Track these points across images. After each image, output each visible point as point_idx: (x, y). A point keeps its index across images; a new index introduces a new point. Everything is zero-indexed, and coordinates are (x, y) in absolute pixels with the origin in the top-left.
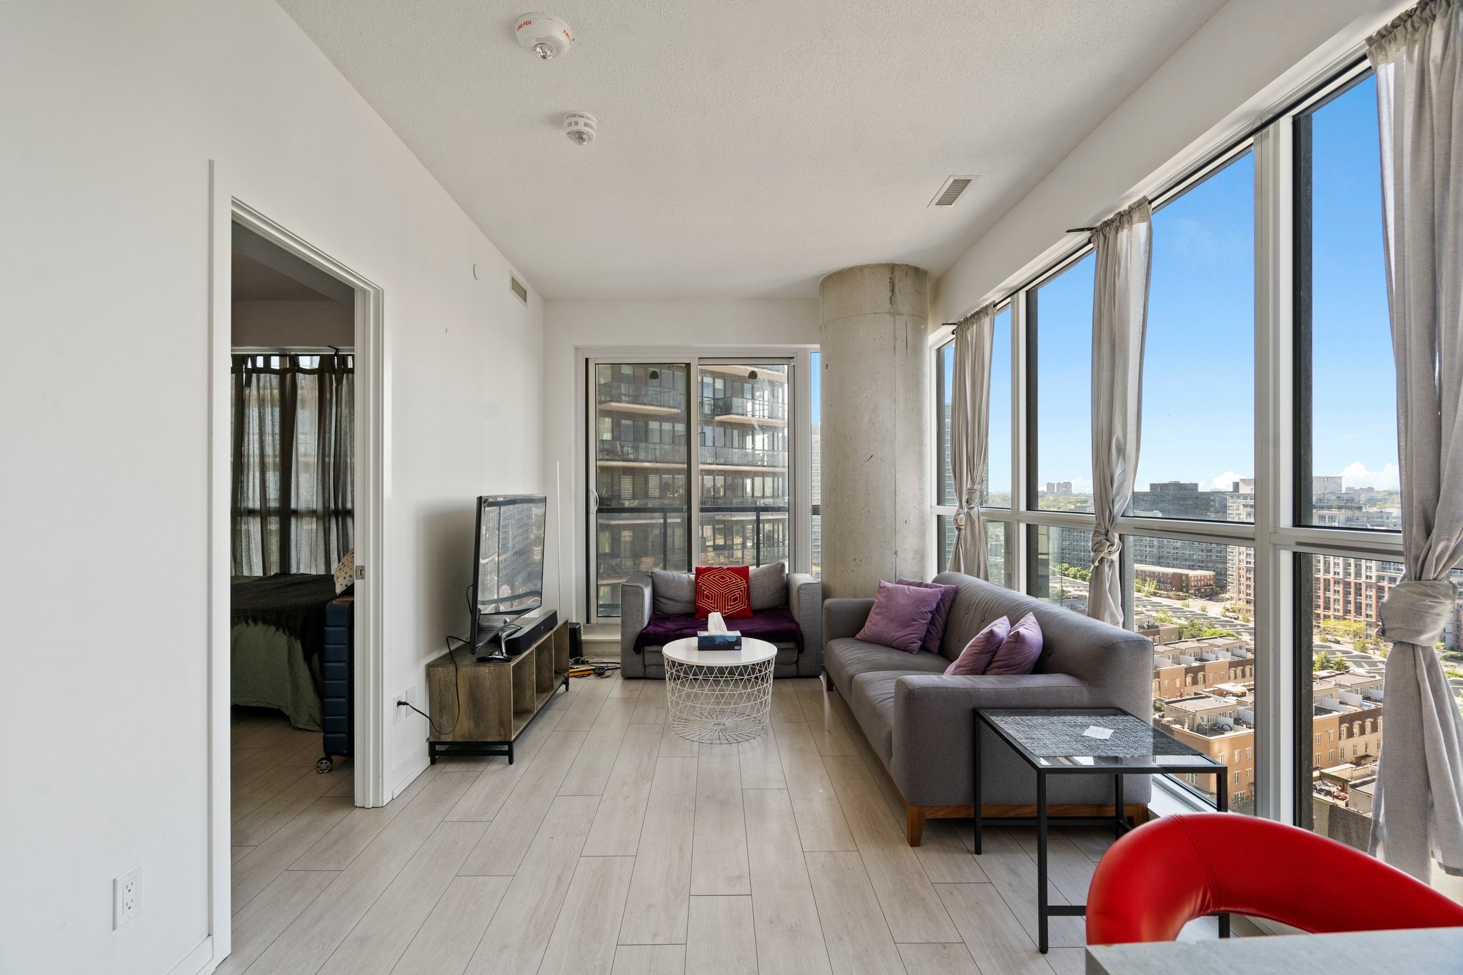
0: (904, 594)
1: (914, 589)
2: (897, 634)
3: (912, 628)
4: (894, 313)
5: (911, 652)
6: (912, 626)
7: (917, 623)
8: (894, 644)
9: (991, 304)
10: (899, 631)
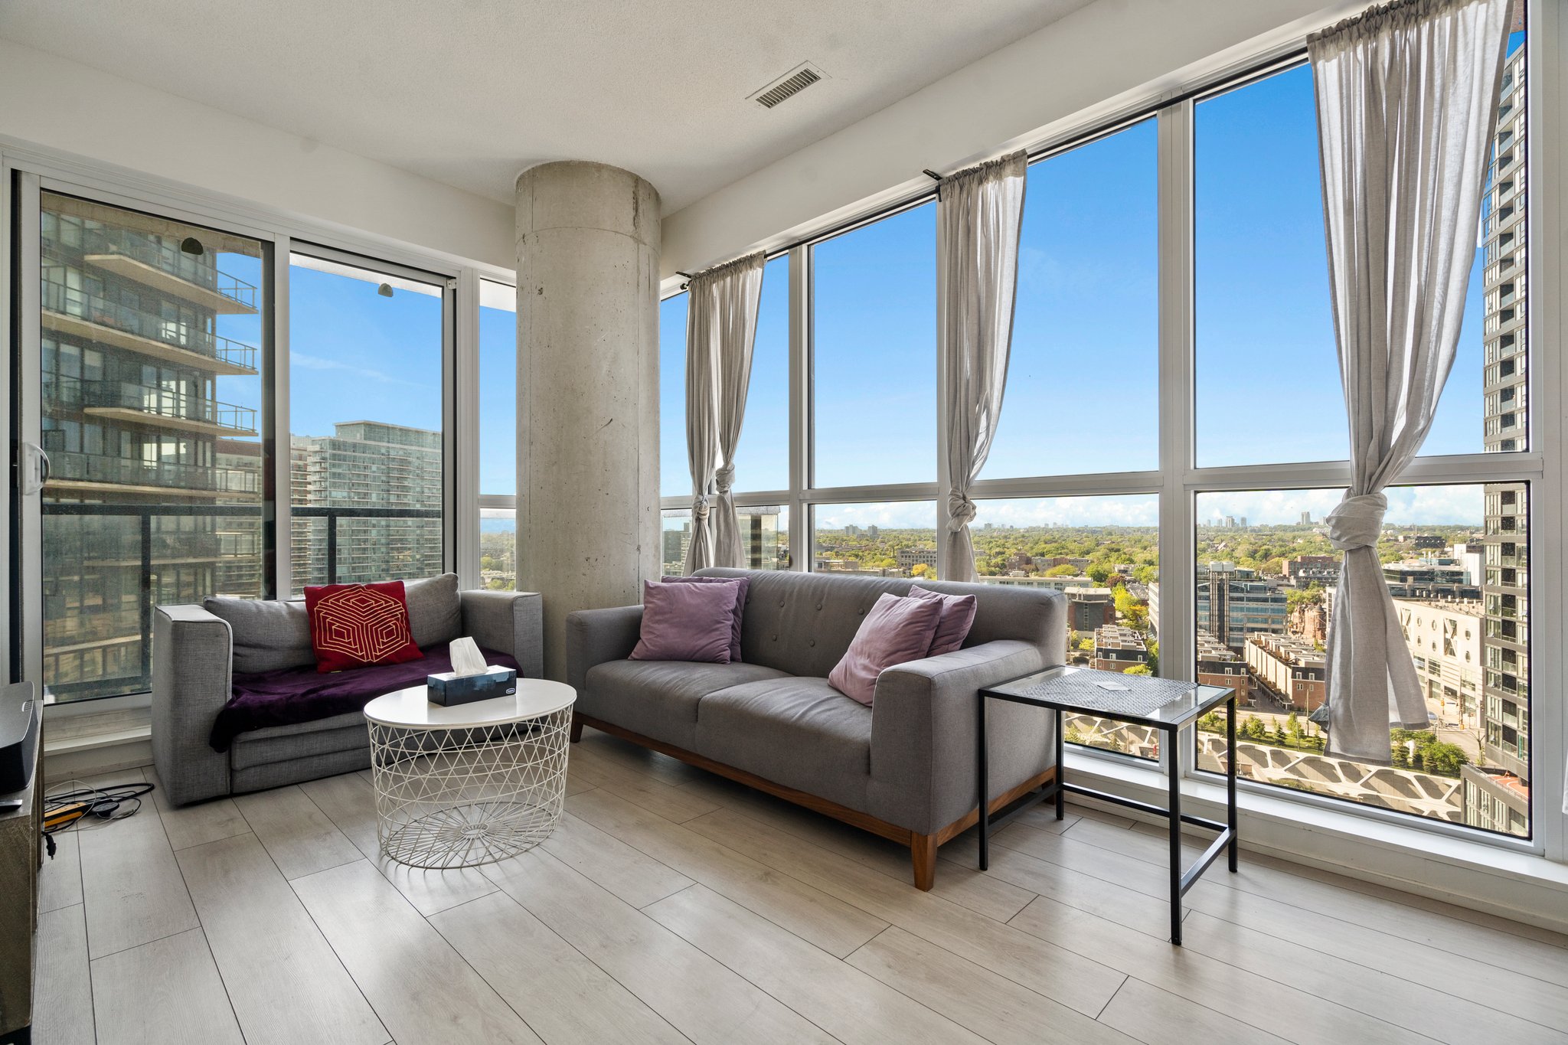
0: (691, 592)
1: (703, 586)
2: (699, 642)
3: (718, 633)
4: (638, 240)
5: (720, 661)
6: (717, 629)
7: (722, 625)
8: (694, 657)
9: (759, 254)
10: (700, 639)
